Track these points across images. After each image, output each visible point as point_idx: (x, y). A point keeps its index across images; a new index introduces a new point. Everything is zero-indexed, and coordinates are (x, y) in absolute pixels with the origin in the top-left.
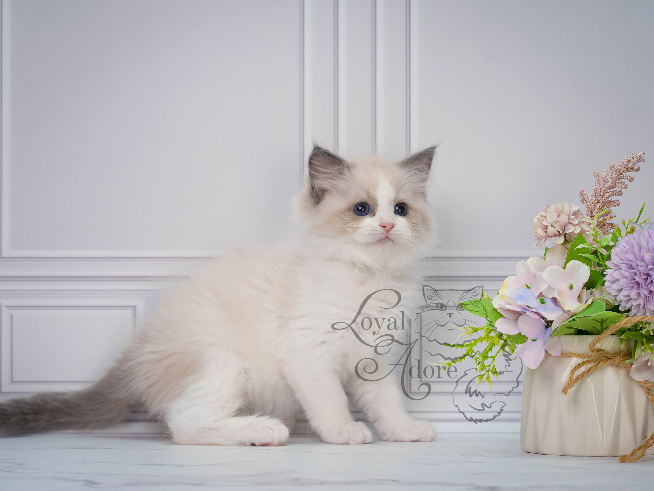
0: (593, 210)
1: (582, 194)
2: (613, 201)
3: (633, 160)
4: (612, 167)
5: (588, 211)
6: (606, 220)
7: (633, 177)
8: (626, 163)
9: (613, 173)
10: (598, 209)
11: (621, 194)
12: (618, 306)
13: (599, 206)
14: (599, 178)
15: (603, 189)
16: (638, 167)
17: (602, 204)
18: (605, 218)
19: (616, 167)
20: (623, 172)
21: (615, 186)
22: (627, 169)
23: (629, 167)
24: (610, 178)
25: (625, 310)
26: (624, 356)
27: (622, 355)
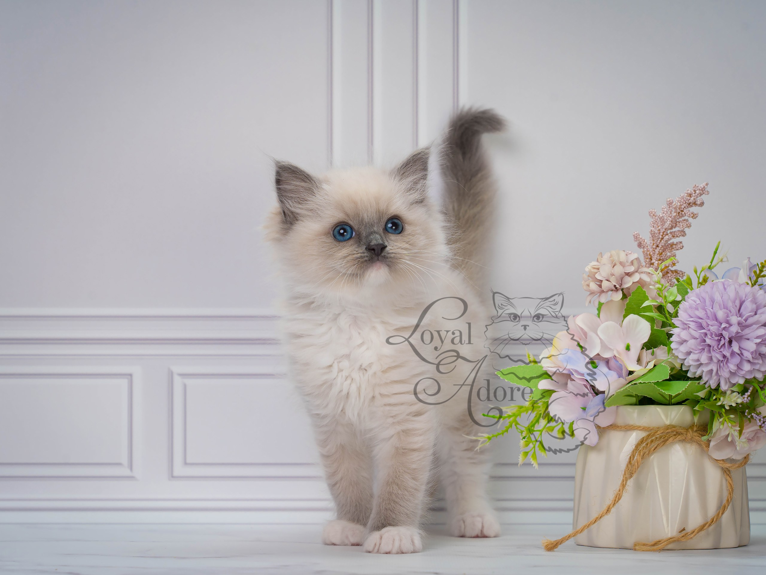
0: (652, 256)
1: (638, 238)
2: (675, 243)
3: (695, 194)
4: (670, 204)
5: (646, 258)
6: (668, 266)
8: (686, 197)
9: (672, 211)
10: (657, 254)
11: (684, 235)
12: (687, 372)
13: (659, 252)
14: (656, 218)
15: (662, 231)
16: (701, 201)
17: (662, 249)
19: (674, 203)
20: (684, 208)
21: (676, 225)
22: (689, 204)
23: (691, 202)
24: (669, 216)
25: (695, 377)
26: (698, 431)
27: (695, 429)
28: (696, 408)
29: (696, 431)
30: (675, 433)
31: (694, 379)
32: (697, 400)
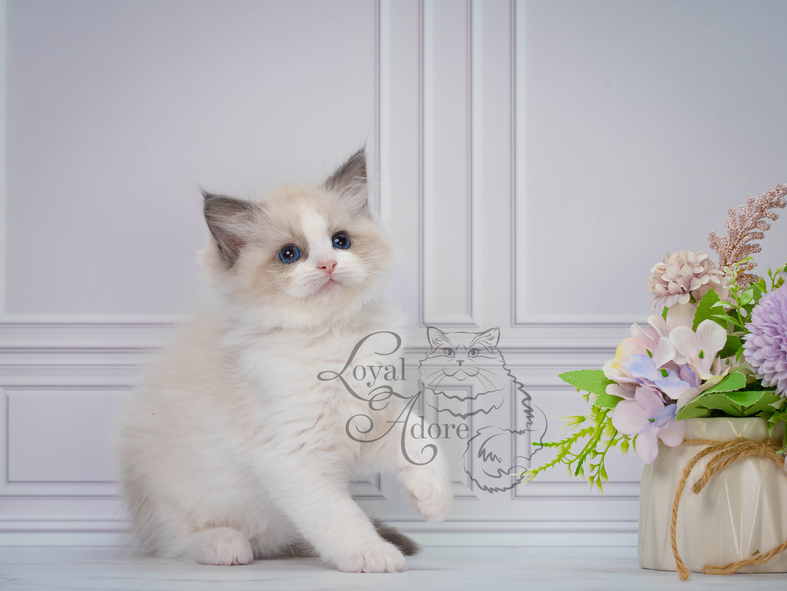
0: (727, 257)
1: (713, 237)
2: (752, 246)
3: (778, 193)
4: (751, 202)
5: (721, 259)
6: (744, 270)
7: (778, 215)
8: (768, 197)
9: (752, 210)
10: (734, 256)
11: (762, 237)
12: (760, 381)
13: (736, 253)
14: (735, 217)
15: (741, 231)
16: (784, 202)
17: (739, 250)
18: (744, 266)
19: (756, 202)
20: (766, 209)
21: (756, 226)
22: (771, 204)
23: (774, 202)
24: (748, 216)
25: (769, 387)
26: (772, 445)
27: (769, 443)
28: (771, 420)
29: (770, 445)
30: (747, 447)
31: (769, 389)
32: (771, 411)
